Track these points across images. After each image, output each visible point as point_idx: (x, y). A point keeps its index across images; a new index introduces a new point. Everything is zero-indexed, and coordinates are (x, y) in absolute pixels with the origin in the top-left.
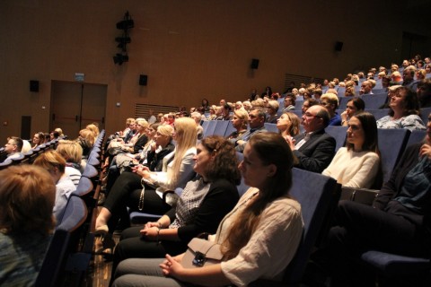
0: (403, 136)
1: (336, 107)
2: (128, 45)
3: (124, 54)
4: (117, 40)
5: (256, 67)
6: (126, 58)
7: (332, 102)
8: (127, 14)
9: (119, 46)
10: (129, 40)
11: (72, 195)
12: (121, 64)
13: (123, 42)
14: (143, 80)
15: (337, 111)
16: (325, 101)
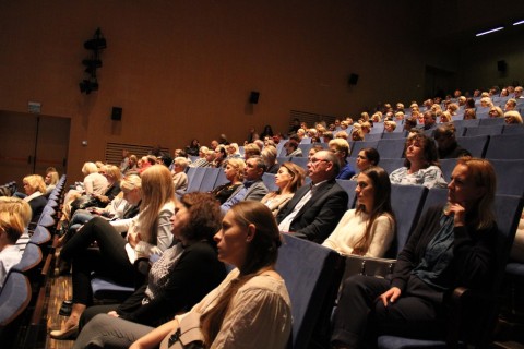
0: (420, 194)
1: (347, 155)
2: (99, 70)
3: (93, 81)
4: (85, 62)
5: (256, 102)
6: (96, 86)
7: (342, 149)
8: (98, 32)
9: (87, 71)
10: (99, 63)
11: (12, 270)
12: (88, 93)
13: (92, 65)
14: (117, 114)
15: (348, 159)
16: (334, 148)
